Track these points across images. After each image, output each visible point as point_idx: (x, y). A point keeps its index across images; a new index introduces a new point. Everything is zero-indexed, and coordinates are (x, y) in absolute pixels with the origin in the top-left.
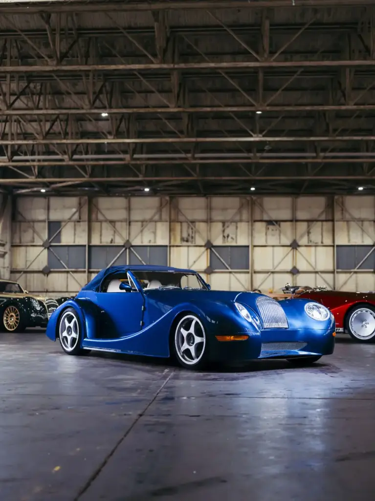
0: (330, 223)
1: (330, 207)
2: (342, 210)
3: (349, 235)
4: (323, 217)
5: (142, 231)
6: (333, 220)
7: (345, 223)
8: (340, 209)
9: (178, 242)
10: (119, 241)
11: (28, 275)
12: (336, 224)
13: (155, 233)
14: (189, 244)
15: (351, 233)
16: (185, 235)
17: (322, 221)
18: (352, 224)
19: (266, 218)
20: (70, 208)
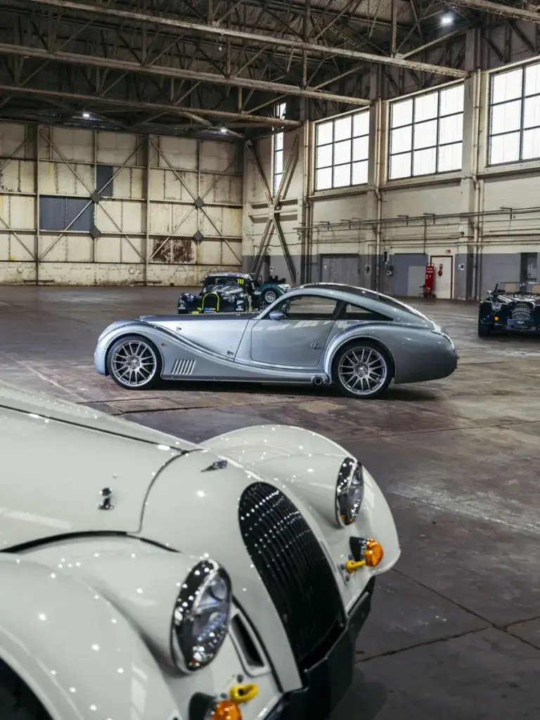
0: (31, 164)
1: (31, 140)
2: (49, 146)
3: (57, 183)
4: (21, 154)
6: (35, 160)
7: (52, 164)
8: (46, 144)
12: (40, 165)
15: (60, 178)
17: (20, 159)
18: (62, 167)
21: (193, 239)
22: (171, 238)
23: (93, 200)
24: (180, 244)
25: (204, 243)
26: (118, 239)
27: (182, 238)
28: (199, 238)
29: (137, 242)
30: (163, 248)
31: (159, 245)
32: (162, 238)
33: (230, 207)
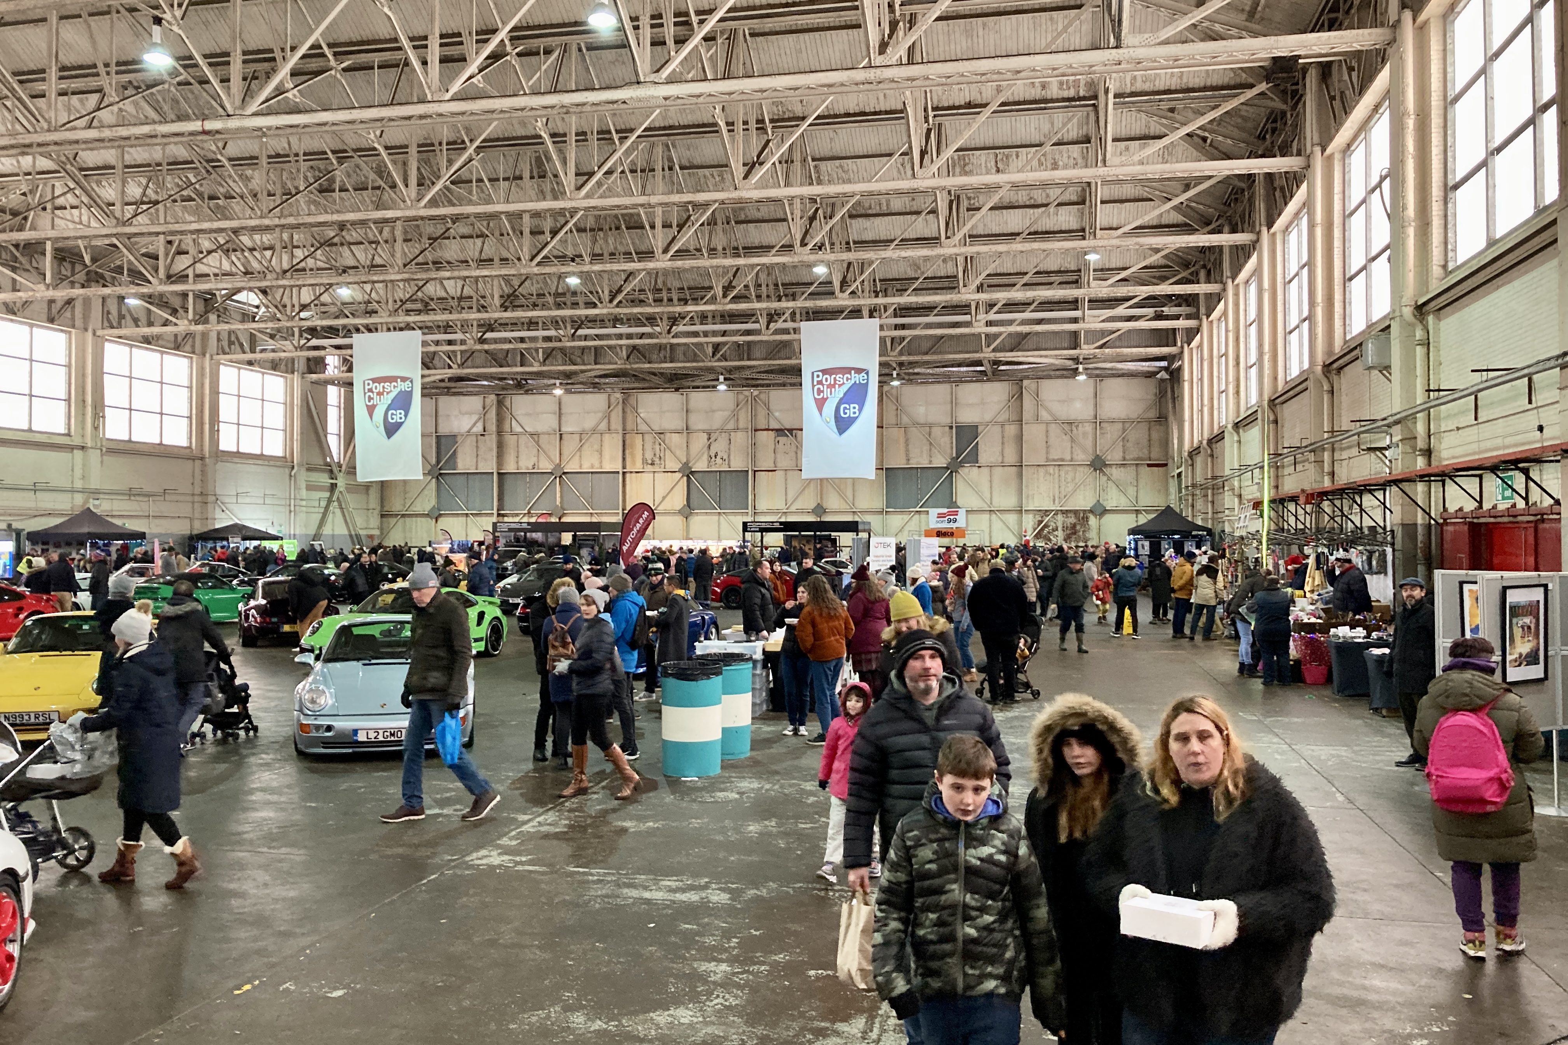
5: (580, 449)
7: (902, 431)
8: (893, 408)
9: (639, 466)
10: (546, 466)
11: (407, 520)
12: (887, 432)
13: (600, 452)
14: (656, 468)
15: (910, 447)
16: (649, 456)
18: (913, 432)
19: (774, 425)
20: (470, 413)
21: (1091, 511)
22: (1057, 512)
23: (953, 468)
24: (1072, 520)
25: (1107, 518)
26: (986, 516)
27: (1076, 512)
28: (1100, 511)
29: (1012, 518)
30: (1046, 526)
31: (1040, 522)
32: (1046, 512)
33: (1149, 465)
